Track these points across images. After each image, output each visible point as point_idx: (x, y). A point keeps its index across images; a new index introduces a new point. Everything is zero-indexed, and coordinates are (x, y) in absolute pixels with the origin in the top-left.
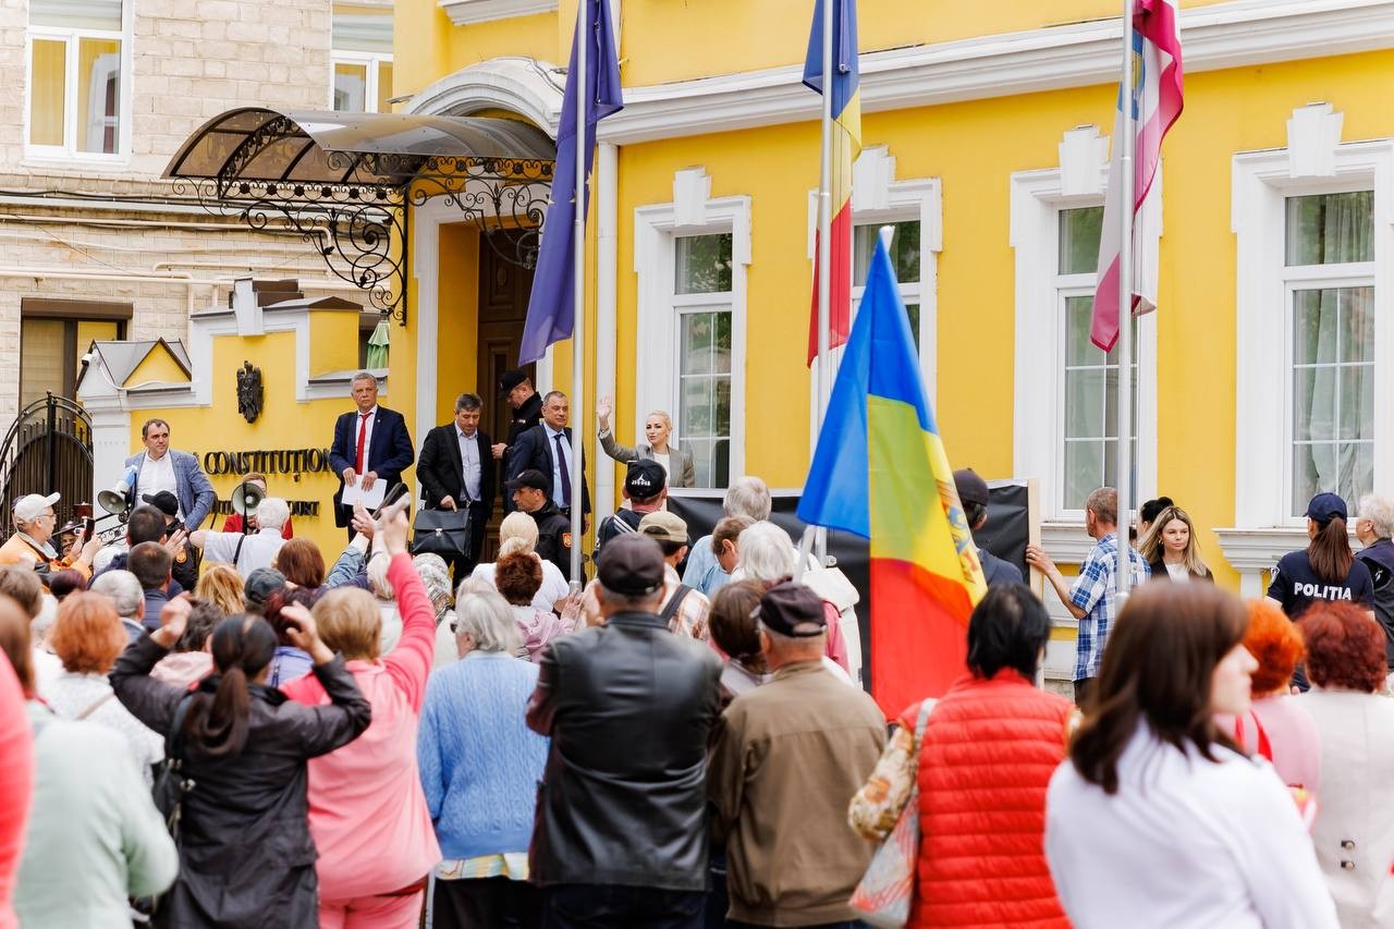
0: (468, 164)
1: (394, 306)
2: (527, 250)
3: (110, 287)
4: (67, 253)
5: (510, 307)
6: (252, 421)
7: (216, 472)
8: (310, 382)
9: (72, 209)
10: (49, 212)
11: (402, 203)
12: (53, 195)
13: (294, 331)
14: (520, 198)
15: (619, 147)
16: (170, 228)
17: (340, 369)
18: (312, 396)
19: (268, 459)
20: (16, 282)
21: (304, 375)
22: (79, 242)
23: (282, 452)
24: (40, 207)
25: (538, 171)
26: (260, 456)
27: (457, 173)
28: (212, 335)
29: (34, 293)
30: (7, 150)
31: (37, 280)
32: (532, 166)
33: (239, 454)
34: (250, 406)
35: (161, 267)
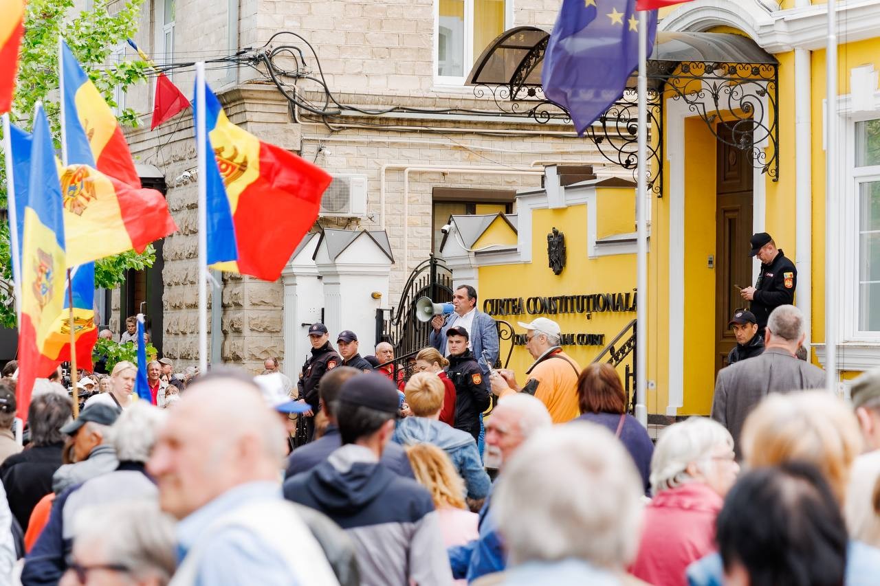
0: (691, 66)
1: (653, 182)
2: (742, 135)
3: (499, 179)
4: (466, 154)
5: (739, 181)
6: (558, 273)
7: (534, 313)
8: (597, 243)
9: (470, 123)
10: (453, 125)
11: (659, 102)
12: (454, 112)
13: (585, 204)
14: (734, 94)
15: (811, 52)
16: (543, 135)
17: (621, 233)
18: (599, 253)
19: (569, 301)
20: (428, 176)
21: (593, 237)
22: (474, 147)
23: (579, 297)
24: (446, 121)
25: (749, 72)
26: (564, 299)
27: (683, 74)
28: (531, 209)
29: (441, 184)
30: (420, 80)
31: (444, 174)
32: (744, 68)
33: (550, 298)
34: (557, 262)
35: (537, 164)
